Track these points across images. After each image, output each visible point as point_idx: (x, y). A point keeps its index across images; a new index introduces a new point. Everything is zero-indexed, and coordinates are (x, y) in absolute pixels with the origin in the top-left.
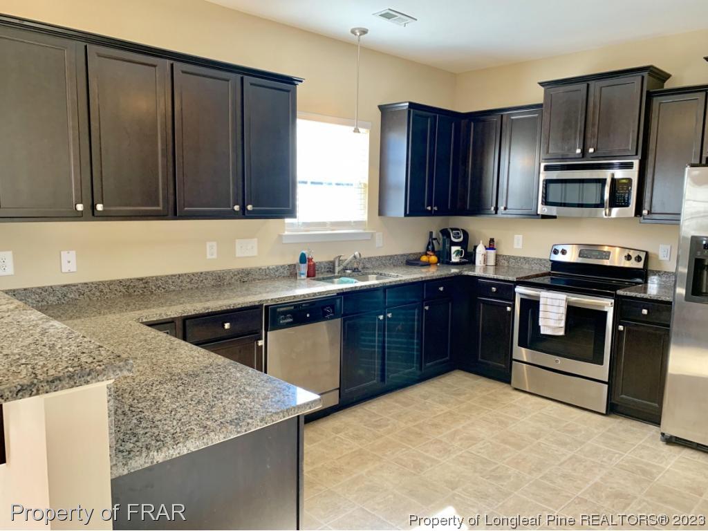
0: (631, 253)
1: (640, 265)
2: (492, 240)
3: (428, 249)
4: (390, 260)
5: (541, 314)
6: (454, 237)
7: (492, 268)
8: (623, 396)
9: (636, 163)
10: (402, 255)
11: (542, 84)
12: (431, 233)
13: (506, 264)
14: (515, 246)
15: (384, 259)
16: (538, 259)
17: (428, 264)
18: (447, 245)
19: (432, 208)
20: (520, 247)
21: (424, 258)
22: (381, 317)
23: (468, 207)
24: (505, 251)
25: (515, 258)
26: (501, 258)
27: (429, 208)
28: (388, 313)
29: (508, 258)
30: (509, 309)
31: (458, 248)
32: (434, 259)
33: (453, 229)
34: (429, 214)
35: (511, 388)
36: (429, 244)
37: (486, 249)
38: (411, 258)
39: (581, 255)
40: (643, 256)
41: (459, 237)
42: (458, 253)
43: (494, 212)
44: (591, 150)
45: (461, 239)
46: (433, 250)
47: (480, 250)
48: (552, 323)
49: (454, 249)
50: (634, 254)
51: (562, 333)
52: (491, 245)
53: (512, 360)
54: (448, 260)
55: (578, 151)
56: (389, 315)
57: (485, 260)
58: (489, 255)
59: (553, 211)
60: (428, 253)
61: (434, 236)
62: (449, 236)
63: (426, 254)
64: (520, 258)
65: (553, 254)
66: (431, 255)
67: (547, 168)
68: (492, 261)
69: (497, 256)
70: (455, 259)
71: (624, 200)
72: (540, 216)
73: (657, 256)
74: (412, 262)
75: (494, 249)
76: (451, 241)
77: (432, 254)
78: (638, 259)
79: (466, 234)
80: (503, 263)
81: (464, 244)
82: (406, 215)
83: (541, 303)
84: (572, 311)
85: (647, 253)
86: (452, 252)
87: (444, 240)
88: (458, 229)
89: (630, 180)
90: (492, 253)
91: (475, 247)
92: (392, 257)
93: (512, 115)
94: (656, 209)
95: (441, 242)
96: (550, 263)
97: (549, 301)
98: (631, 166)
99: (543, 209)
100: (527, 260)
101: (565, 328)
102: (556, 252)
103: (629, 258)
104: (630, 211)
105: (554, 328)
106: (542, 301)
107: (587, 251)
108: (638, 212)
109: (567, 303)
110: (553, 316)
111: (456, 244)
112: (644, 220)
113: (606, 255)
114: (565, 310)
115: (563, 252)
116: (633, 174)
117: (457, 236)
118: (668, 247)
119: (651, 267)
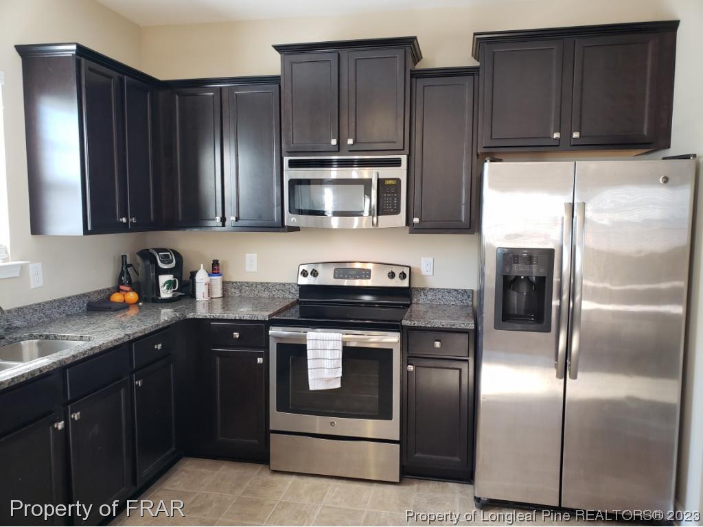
0: (395, 269)
1: (405, 283)
2: (216, 263)
3: (120, 282)
4: (59, 307)
5: (310, 363)
6: (162, 262)
7: (219, 302)
8: (418, 455)
9: (404, 158)
10: (79, 297)
11: (279, 48)
12: (124, 257)
13: (238, 293)
14: (248, 269)
15: (47, 306)
16: (280, 284)
17: (125, 306)
18: (153, 274)
19: (127, 220)
20: (254, 269)
21: (117, 297)
22: (60, 425)
23: (180, 218)
24: (235, 276)
25: (249, 285)
26: (230, 285)
27: (124, 220)
28: (74, 411)
29: (240, 286)
30: (260, 360)
31: (170, 277)
32: (132, 296)
33: (159, 250)
34: (124, 228)
35: (269, 472)
36: (122, 274)
37: (209, 275)
38: (94, 298)
39: (336, 275)
40: (407, 271)
41: (171, 262)
42: (170, 284)
43: (220, 224)
44: (350, 141)
45: (173, 264)
46: (130, 284)
47: (202, 278)
48: (326, 374)
49: (163, 279)
50: (397, 271)
51: (338, 385)
52: (215, 269)
53: (268, 432)
54: (154, 296)
55: (334, 142)
56: (76, 416)
57: (210, 292)
58: (213, 283)
60: (122, 287)
61: (128, 262)
62: (154, 261)
63: (119, 290)
64: (256, 283)
65: (301, 277)
66: (127, 292)
67: (293, 164)
68: (218, 292)
69: (224, 283)
70: (165, 294)
71: (393, 206)
72: (286, 229)
73: (420, 271)
74: (98, 305)
75: (221, 275)
76: (158, 268)
77: (128, 289)
78: (403, 276)
79: (179, 256)
80: (234, 292)
81: (177, 271)
82: (86, 232)
83: (308, 348)
84: (350, 355)
85: (411, 269)
86: (161, 284)
87: (146, 268)
88: (167, 251)
89: (398, 180)
90: (217, 280)
91: (193, 274)
92: (61, 302)
93: (236, 88)
95: (140, 269)
96: (298, 288)
97: (320, 345)
98: (397, 163)
99: (291, 219)
100: (265, 286)
101: (343, 379)
102: (304, 274)
103: (392, 275)
104: (400, 219)
105: (328, 380)
106: (309, 345)
107: (343, 269)
108: (408, 222)
109: (344, 342)
110: (327, 364)
111: (166, 272)
112: (414, 229)
113: (366, 274)
114: (339, 354)
115: (315, 273)
116: (400, 173)
117: (166, 260)
118: (431, 260)
119: (416, 284)
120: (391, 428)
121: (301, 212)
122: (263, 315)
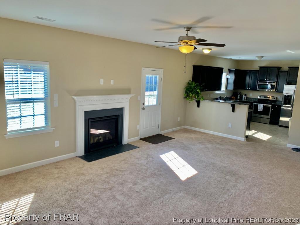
1: (275, 99)
3: (233, 96)
5: (258, 108)
9: (276, 82)
11: (259, 67)
14: (250, 96)
16: (255, 98)
17: (233, 99)
18: (237, 95)
21: (232, 98)
25: (250, 98)
29: (249, 98)
30: (252, 107)
39: (264, 98)
44: (268, 79)
47: (244, 96)
48: (261, 109)
49: (239, 96)
51: (262, 111)
52: (246, 95)
53: (252, 116)
54: (237, 98)
55: (266, 79)
57: (244, 98)
59: (260, 89)
67: (259, 82)
68: (246, 99)
69: (247, 98)
70: (239, 98)
71: (273, 88)
73: (278, 98)
78: (275, 98)
79: (241, 93)
84: (264, 107)
85: (276, 97)
89: (275, 85)
90: (246, 97)
91: (242, 96)
94: (279, 90)
96: (258, 99)
98: (275, 83)
99: (258, 89)
100: (253, 98)
101: (263, 110)
102: (259, 97)
103: (273, 98)
104: (274, 90)
105: (260, 110)
106: (259, 105)
107: (266, 97)
108: (276, 90)
109: (263, 105)
110: (261, 108)
111: (239, 95)
112: (277, 92)
113: (269, 98)
114: (262, 107)
115: (261, 97)
116: (275, 84)
117: (239, 93)
118: (280, 96)
119: (277, 100)
120: (269, 117)
121: (260, 88)
122: (253, 102)
